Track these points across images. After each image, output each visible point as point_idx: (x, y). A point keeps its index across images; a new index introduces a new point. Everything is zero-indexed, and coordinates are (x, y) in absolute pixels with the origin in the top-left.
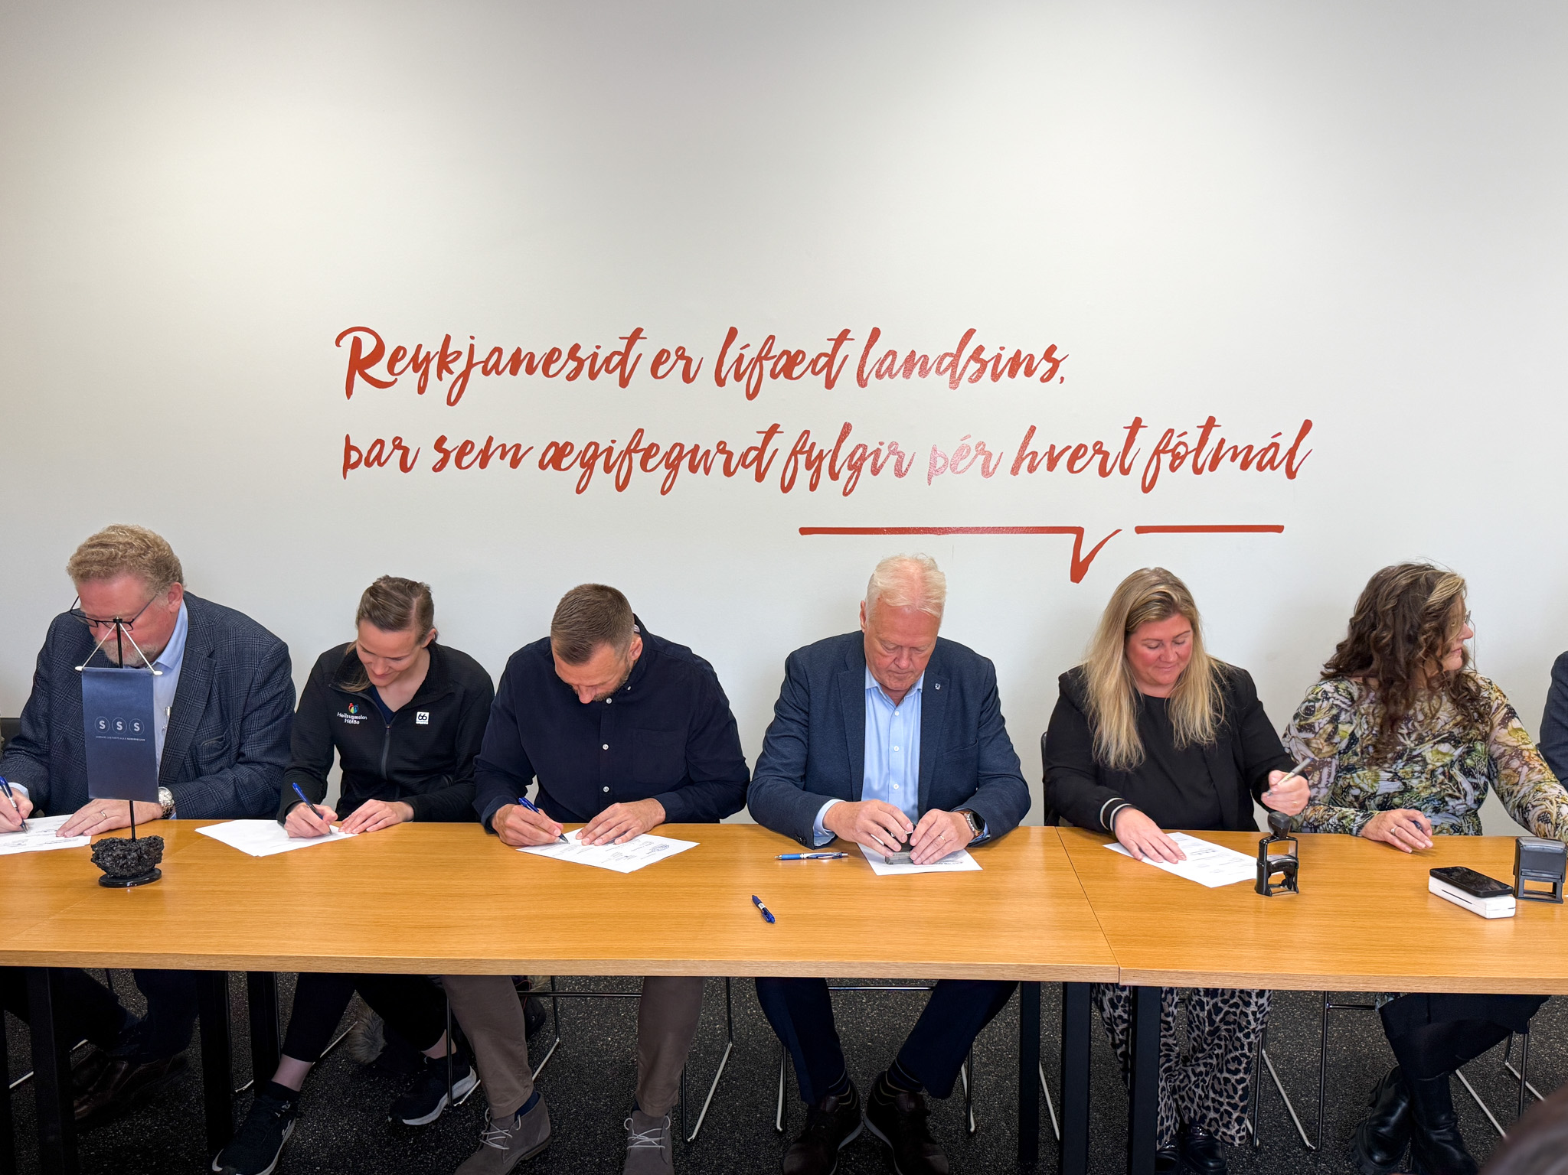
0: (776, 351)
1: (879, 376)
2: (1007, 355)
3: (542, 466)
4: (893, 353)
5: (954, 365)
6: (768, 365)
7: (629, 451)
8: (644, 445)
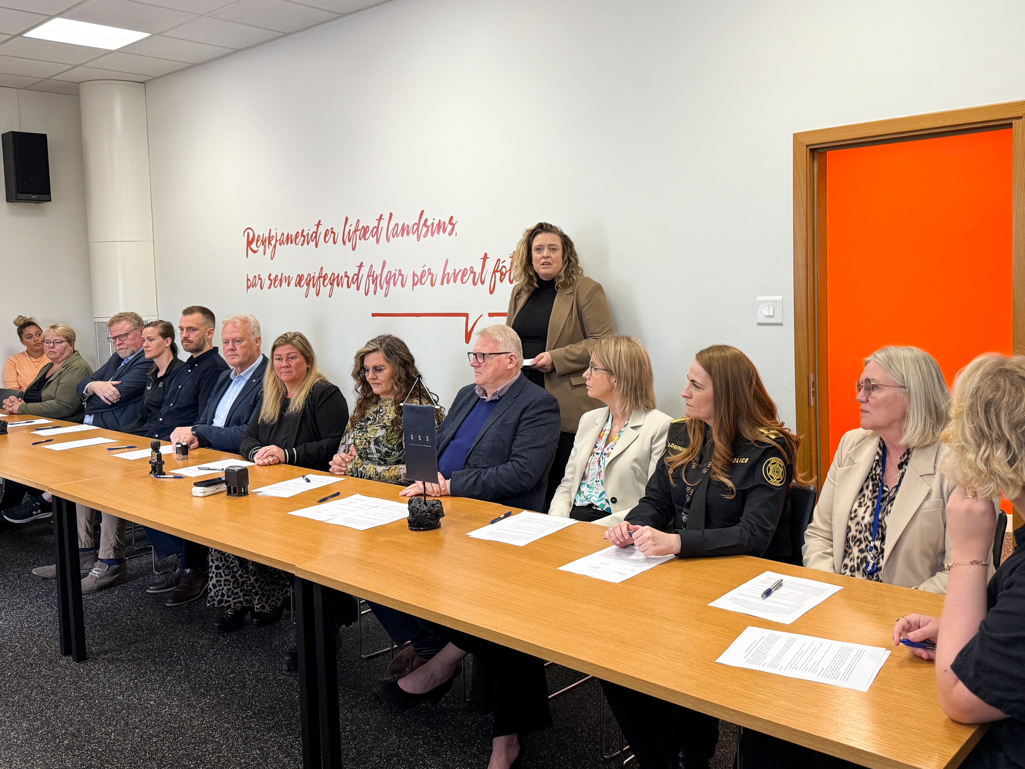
0: (360, 227)
1: (393, 237)
2: (436, 222)
3: (296, 286)
4: (397, 225)
5: (418, 229)
6: (358, 233)
7: (319, 277)
8: (323, 275)
